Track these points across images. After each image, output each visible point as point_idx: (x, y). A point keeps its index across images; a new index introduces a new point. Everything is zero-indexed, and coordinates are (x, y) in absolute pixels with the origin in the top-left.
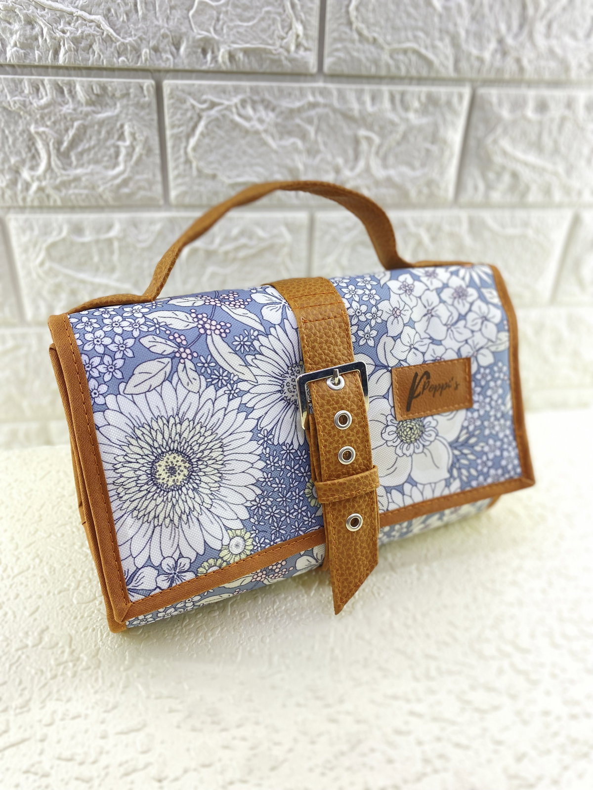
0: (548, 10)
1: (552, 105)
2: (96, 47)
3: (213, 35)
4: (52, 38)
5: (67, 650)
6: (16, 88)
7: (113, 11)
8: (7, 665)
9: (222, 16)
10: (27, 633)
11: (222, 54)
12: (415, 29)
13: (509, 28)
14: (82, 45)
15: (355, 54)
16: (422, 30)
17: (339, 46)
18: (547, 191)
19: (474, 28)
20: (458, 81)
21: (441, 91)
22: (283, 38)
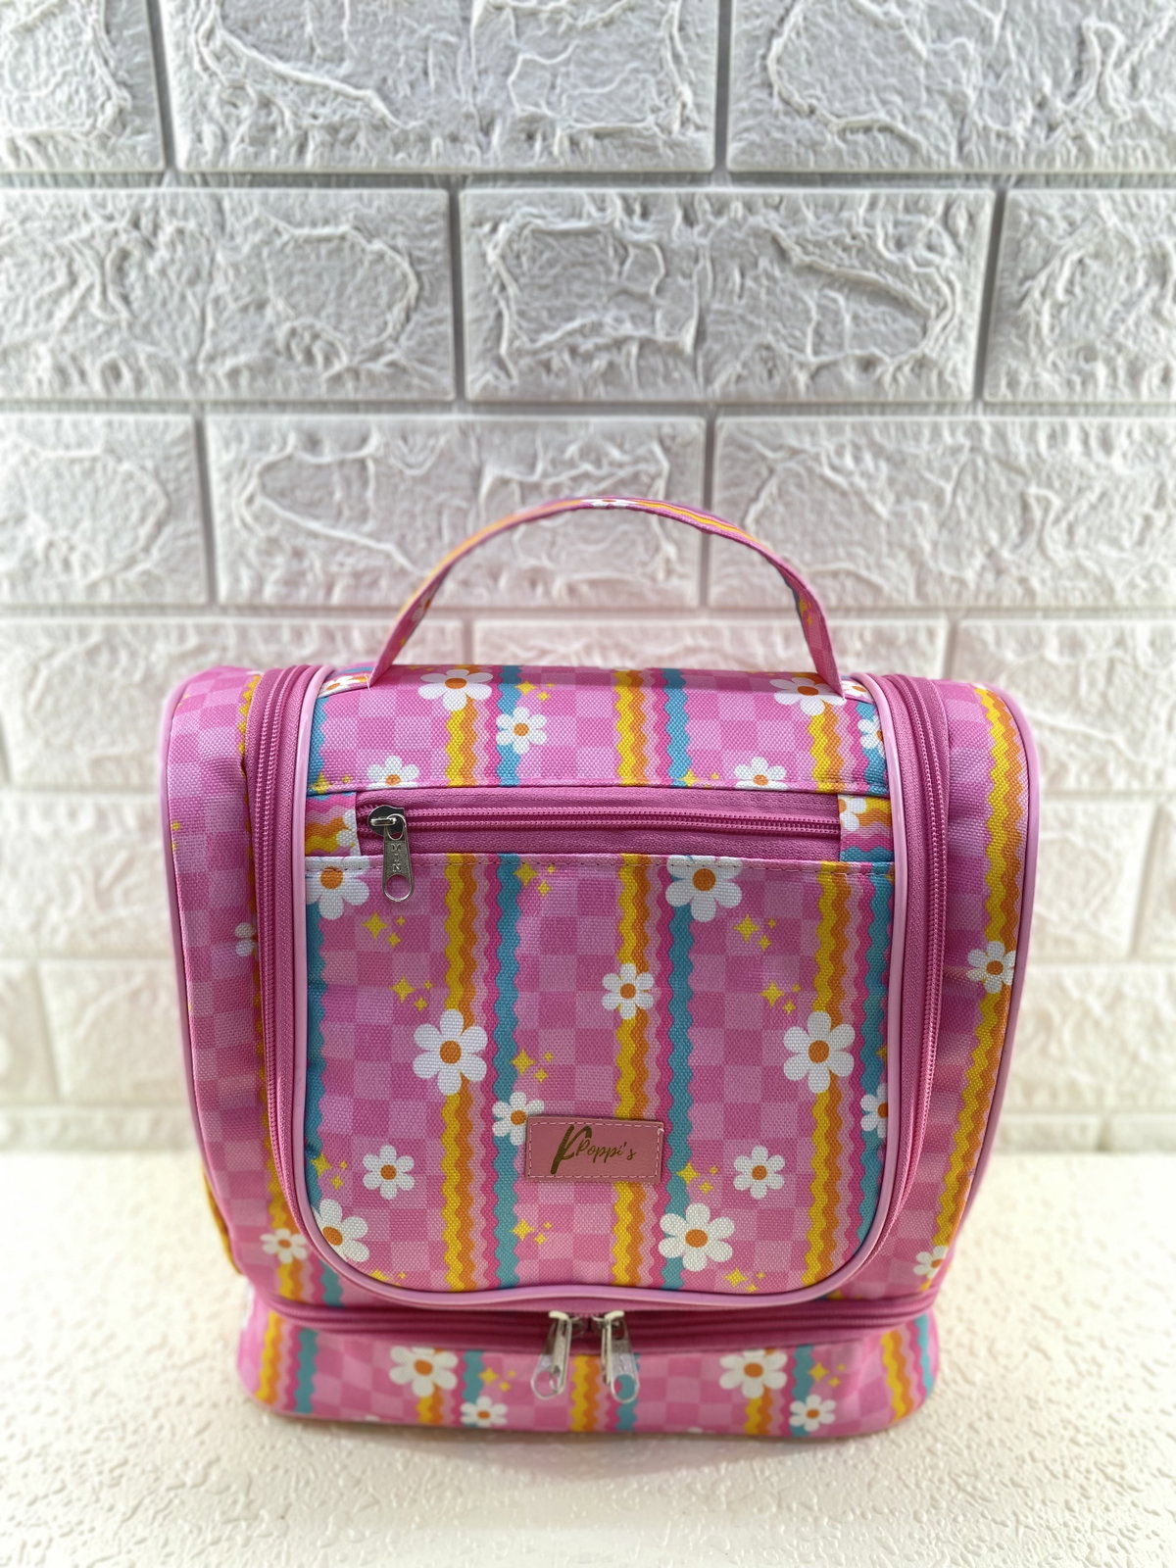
0: (1065, 511)
1: (1091, 645)
2: (384, 583)
3: (546, 563)
4: (326, 573)
5: (242, 1499)
6: (271, 635)
7: (409, 538)
8: (151, 1513)
9: (560, 540)
10: (186, 1464)
11: (558, 586)
12: (851, 543)
13: (1003, 538)
14: (367, 579)
15: (756, 581)
16: (860, 544)
17: (731, 570)
18: (1101, 771)
19: (945, 535)
20: (928, 610)
21: (899, 626)
22: (644, 564)
